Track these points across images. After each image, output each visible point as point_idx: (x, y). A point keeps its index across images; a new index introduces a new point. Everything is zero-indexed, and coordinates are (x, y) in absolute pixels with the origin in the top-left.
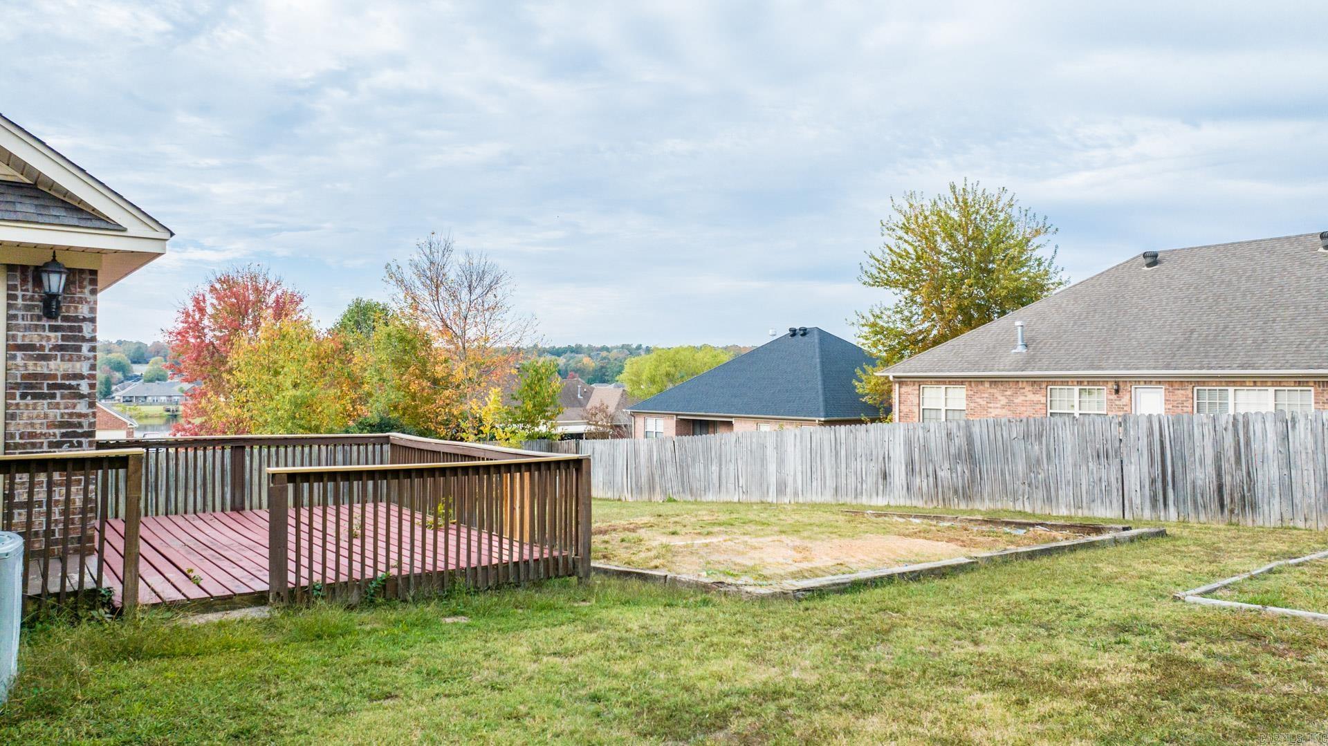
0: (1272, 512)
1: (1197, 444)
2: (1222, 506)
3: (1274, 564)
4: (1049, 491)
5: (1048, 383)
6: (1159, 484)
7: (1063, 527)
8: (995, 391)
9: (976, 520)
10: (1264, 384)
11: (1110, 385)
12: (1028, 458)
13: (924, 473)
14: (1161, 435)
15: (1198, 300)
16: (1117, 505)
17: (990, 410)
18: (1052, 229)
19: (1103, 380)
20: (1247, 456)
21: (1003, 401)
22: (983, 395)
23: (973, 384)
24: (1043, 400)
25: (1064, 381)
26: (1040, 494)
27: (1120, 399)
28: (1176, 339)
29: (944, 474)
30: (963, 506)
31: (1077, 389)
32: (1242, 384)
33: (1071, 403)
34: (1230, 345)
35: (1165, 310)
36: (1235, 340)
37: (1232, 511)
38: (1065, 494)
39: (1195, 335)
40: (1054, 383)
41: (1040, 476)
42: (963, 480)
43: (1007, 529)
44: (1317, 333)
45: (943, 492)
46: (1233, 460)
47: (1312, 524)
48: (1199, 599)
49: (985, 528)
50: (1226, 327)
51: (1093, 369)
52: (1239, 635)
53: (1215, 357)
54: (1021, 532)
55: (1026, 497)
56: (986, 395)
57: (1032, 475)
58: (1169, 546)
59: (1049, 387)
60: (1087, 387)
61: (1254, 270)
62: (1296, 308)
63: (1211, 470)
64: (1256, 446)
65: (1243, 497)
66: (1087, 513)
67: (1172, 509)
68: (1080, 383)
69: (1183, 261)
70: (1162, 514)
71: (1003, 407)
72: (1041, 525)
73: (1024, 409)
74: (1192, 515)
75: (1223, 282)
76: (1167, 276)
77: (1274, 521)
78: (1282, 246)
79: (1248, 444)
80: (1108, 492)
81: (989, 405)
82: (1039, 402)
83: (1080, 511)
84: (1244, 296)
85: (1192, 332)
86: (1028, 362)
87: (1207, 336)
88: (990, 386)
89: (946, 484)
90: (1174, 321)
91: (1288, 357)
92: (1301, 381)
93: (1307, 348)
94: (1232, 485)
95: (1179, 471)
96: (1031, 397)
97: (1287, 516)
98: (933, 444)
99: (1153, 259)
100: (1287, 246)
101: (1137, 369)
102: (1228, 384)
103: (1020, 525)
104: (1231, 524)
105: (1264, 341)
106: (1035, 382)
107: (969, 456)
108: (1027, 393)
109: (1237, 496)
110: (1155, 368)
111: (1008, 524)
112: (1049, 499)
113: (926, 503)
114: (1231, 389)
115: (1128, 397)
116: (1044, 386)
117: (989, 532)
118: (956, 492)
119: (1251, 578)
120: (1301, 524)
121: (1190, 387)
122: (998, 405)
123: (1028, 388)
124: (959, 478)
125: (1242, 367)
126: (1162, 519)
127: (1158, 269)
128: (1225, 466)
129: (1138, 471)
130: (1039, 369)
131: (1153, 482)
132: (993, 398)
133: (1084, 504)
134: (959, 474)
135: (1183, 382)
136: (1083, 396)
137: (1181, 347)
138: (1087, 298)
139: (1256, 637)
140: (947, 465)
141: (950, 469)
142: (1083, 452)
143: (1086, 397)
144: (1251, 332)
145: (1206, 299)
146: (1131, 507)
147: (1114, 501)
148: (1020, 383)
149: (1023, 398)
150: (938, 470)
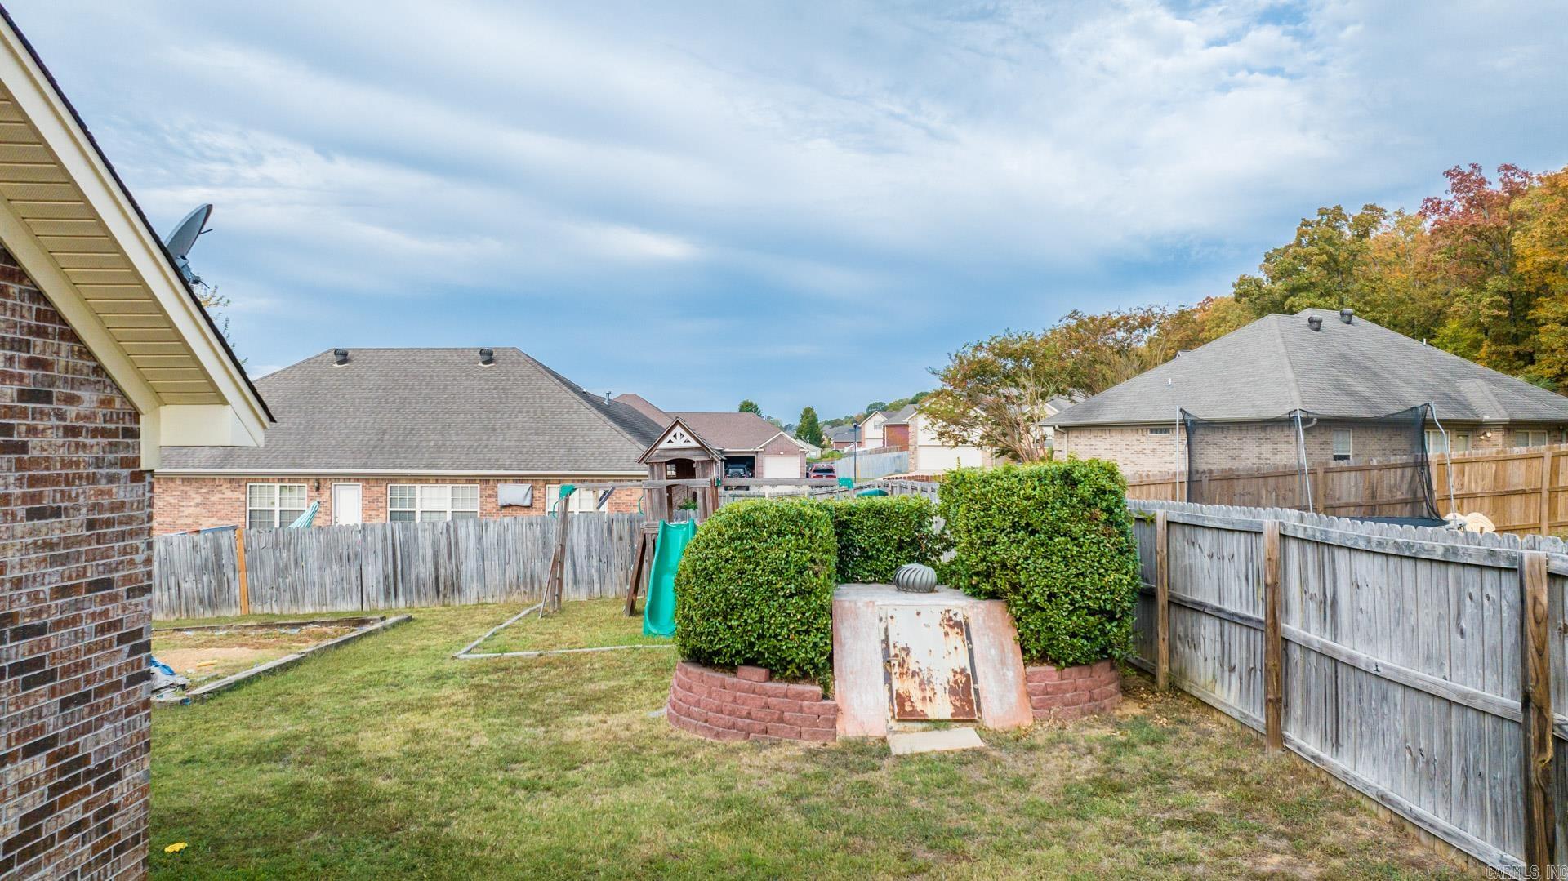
0: (472, 592)
1: (421, 545)
2: (438, 592)
3: (493, 630)
4: (296, 592)
5: (248, 480)
6: (391, 579)
7: (332, 623)
8: (188, 488)
9: (252, 626)
10: (444, 481)
11: (311, 483)
12: (276, 565)
13: (164, 586)
14: (393, 540)
15: (387, 402)
16: (356, 598)
17: (182, 509)
18: (224, 301)
19: (305, 478)
20: (456, 553)
21: (198, 499)
22: (174, 493)
23: (162, 481)
24: (242, 497)
25: (265, 478)
26: (288, 595)
27: (320, 495)
28: (370, 439)
29: (188, 585)
30: (209, 614)
31: (277, 486)
32: (427, 481)
33: (271, 501)
34: (417, 447)
35: (358, 410)
36: (420, 442)
37: (445, 596)
38: (312, 594)
39: (387, 436)
40: (254, 480)
41: (287, 581)
42: (210, 589)
43: (282, 631)
44: (480, 439)
45: (187, 603)
46: (446, 556)
47: (496, 599)
48: (466, 656)
49: (263, 631)
50: (412, 429)
51: (296, 467)
52: (496, 670)
53: (405, 457)
54: (296, 631)
55: (274, 600)
56: (178, 493)
57: (281, 580)
58: (419, 626)
59: (248, 485)
60: (288, 485)
61: (431, 377)
62: (466, 415)
63: (430, 565)
64: (462, 546)
65: (453, 584)
66: (330, 609)
67: (401, 599)
68: (281, 480)
69: (370, 362)
70: (393, 603)
71: (197, 505)
72: (313, 623)
73: (221, 507)
74: (416, 601)
75: (407, 386)
76: (358, 376)
77: (473, 600)
78: (452, 356)
79: (456, 543)
80: (350, 590)
81: (181, 504)
82: (238, 500)
83: (324, 608)
84: (425, 401)
85: (384, 432)
86: (225, 459)
87: (398, 437)
88: (183, 482)
89: (190, 595)
90: (367, 422)
91: (462, 459)
92: (470, 480)
93: (475, 450)
94: (445, 576)
95: (406, 567)
96: (229, 494)
97: (481, 596)
98: (176, 557)
99: (343, 357)
100: (455, 356)
101: (338, 468)
102: (416, 481)
103: (293, 626)
104: (444, 605)
105: (444, 444)
106: (233, 479)
107: (216, 566)
108: (225, 491)
109: (449, 584)
110: (353, 467)
111: (282, 625)
112: (296, 600)
113: (167, 615)
114: (418, 486)
115: (328, 493)
116: (243, 483)
117: (267, 634)
118: (201, 602)
119: (486, 639)
120: (490, 600)
121: (385, 484)
122: (192, 504)
123: (226, 485)
124: (206, 588)
125: (427, 467)
126: (393, 607)
127: (348, 368)
128: (441, 561)
129: (374, 572)
130: (239, 467)
131: (386, 578)
132: (185, 496)
133: (328, 602)
134: (205, 584)
135: (378, 480)
136: (283, 493)
137: (376, 447)
138: (280, 392)
139: (506, 669)
140: (191, 577)
141: (196, 580)
142: (328, 558)
143: (287, 494)
144: (433, 436)
145: (394, 401)
146: (368, 600)
147: (354, 597)
148: (217, 481)
149: (221, 496)
150: (181, 581)
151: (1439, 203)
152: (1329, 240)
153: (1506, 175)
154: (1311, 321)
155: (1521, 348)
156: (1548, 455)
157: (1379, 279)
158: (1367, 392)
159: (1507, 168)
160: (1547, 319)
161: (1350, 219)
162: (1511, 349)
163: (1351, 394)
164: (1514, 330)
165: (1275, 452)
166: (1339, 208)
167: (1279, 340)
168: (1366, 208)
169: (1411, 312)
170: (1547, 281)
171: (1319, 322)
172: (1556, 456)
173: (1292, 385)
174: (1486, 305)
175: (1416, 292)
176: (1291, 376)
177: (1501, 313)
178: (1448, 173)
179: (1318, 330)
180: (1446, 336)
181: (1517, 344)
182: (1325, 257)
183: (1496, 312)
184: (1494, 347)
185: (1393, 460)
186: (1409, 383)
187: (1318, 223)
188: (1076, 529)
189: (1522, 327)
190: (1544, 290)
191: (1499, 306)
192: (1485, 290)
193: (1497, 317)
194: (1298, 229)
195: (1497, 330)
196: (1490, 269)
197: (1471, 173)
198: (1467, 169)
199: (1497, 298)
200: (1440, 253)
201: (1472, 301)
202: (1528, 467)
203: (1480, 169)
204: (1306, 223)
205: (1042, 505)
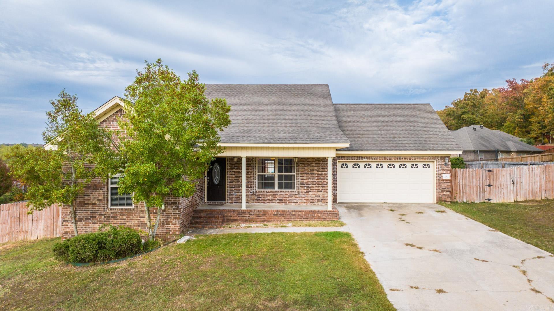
151: (504, 89)
152: (474, 99)
153: (523, 82)
154: (474, 128)
155: (526, 129)
156: (520, 157)
157: (487, 110)
158: (486, 145)
159: (523, 80)
160: (533, 122)
161: (479, 93)
162: (524, 130)
163: (483, 145)
164: (525, 125)
165: (467, 157)
166: (476, 89)
167: (467, 133)
168: (484, 90)
169: (497, 118)
170: (534, 111)
171: (476, 129)
172: (522, 158)
173: (471, 143)
174: (517, 118)
175: (498, 112)
176: (470, 141)
177: (521, 120)
178: (507, 81)
179: (475, 130)
180: (506, 126)
181: (526, 128)
182: (472, 104)
183: (520, 120)
184: (519, 129)
185: (492, 158)
186: (496, 142)
187: (470, 94)
188: (460, 164)
189: (527, 123)
190: (533, 114)
191: (520, 118)
192: (517, 114)
193: (520, 121)
194: (465, 95)
195: (520, 124)
196: (518, 108)
197: (513, 81)
198: (512, 80)
199: (520, 116)
200: (505, 103)
201: (513, 117)
202: (517, 160)
203: (516, 80)
204: (467, 94)
205: (456, 162)
